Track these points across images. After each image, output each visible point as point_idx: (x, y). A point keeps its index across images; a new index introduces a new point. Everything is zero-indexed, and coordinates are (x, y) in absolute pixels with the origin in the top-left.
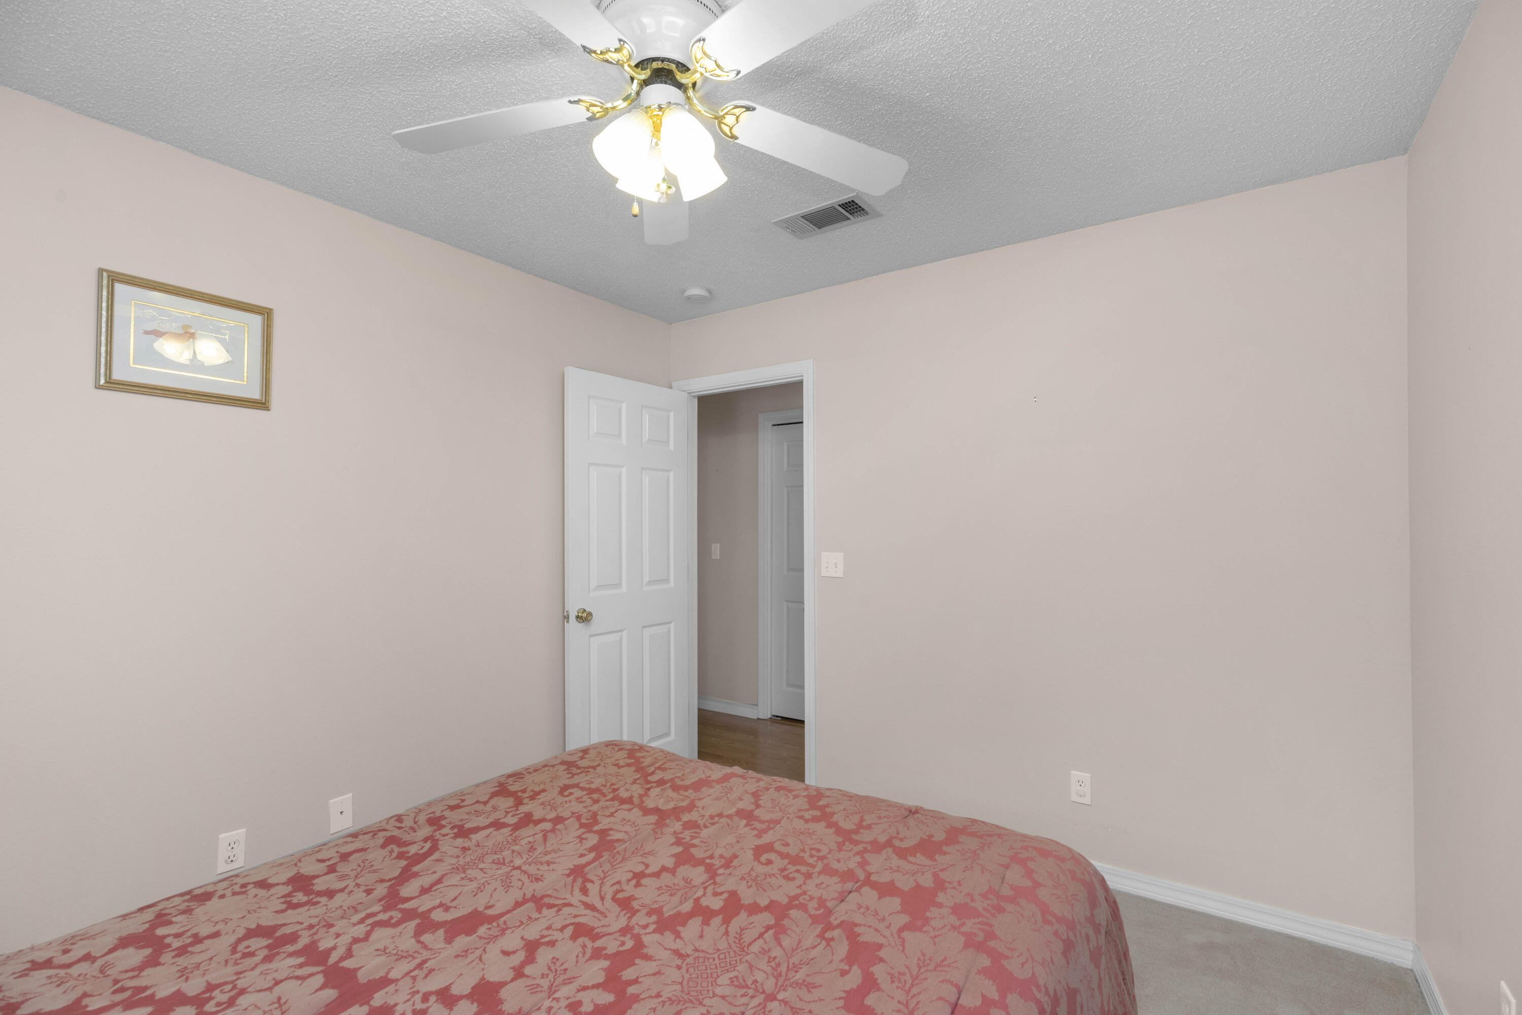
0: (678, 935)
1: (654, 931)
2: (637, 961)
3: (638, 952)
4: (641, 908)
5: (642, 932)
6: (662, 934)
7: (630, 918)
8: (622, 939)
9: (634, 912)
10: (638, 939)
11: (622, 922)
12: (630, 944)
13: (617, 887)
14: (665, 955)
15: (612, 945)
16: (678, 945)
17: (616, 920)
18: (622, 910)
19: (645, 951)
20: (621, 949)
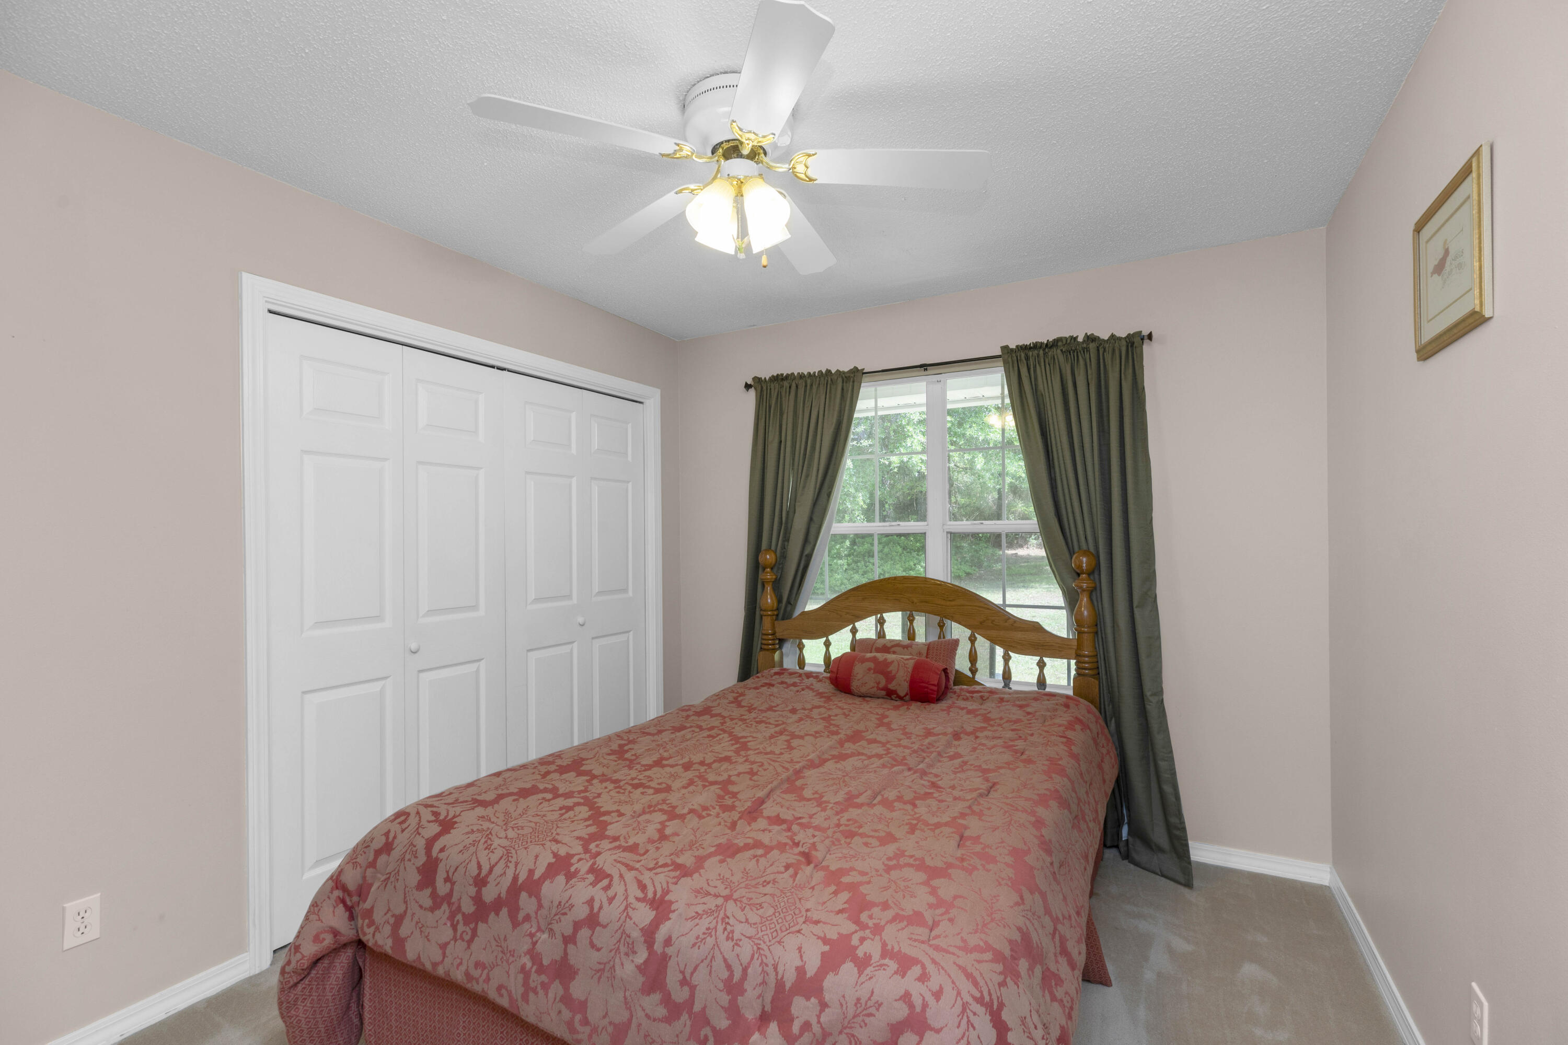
0: (555, 855)
1: (574, 855)
2: (587, 837)
3: (586, 842)
4: (586, 876)
5: (583, 856)
6: (567, 853)
7: (594, 864)
8: (598, 849)
9: (592, 870)
10: (587, 851)
11: (600, 860)
12: (592, 846)
13: (610, 893)
14: (566, 839)
15: (605, 844)
16: (555, 847)
17: (606, 861)
18: (601, 868)
19: (581, 843)
20: (598, 842)
